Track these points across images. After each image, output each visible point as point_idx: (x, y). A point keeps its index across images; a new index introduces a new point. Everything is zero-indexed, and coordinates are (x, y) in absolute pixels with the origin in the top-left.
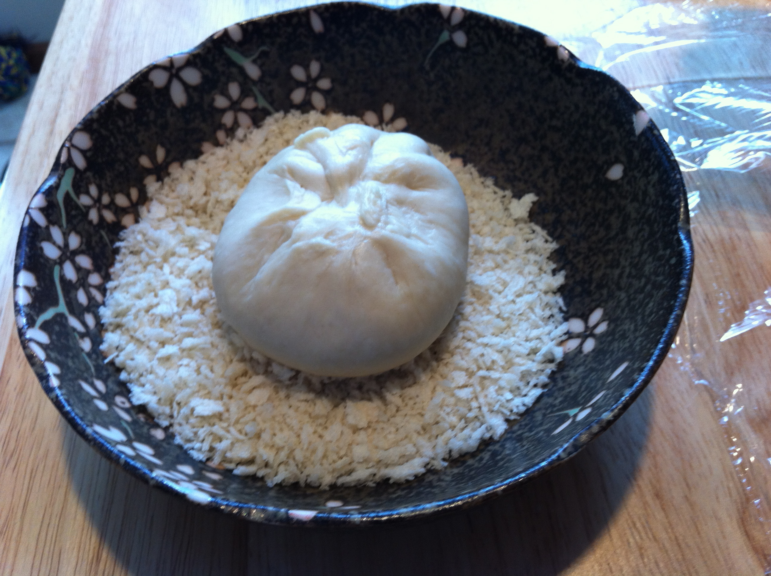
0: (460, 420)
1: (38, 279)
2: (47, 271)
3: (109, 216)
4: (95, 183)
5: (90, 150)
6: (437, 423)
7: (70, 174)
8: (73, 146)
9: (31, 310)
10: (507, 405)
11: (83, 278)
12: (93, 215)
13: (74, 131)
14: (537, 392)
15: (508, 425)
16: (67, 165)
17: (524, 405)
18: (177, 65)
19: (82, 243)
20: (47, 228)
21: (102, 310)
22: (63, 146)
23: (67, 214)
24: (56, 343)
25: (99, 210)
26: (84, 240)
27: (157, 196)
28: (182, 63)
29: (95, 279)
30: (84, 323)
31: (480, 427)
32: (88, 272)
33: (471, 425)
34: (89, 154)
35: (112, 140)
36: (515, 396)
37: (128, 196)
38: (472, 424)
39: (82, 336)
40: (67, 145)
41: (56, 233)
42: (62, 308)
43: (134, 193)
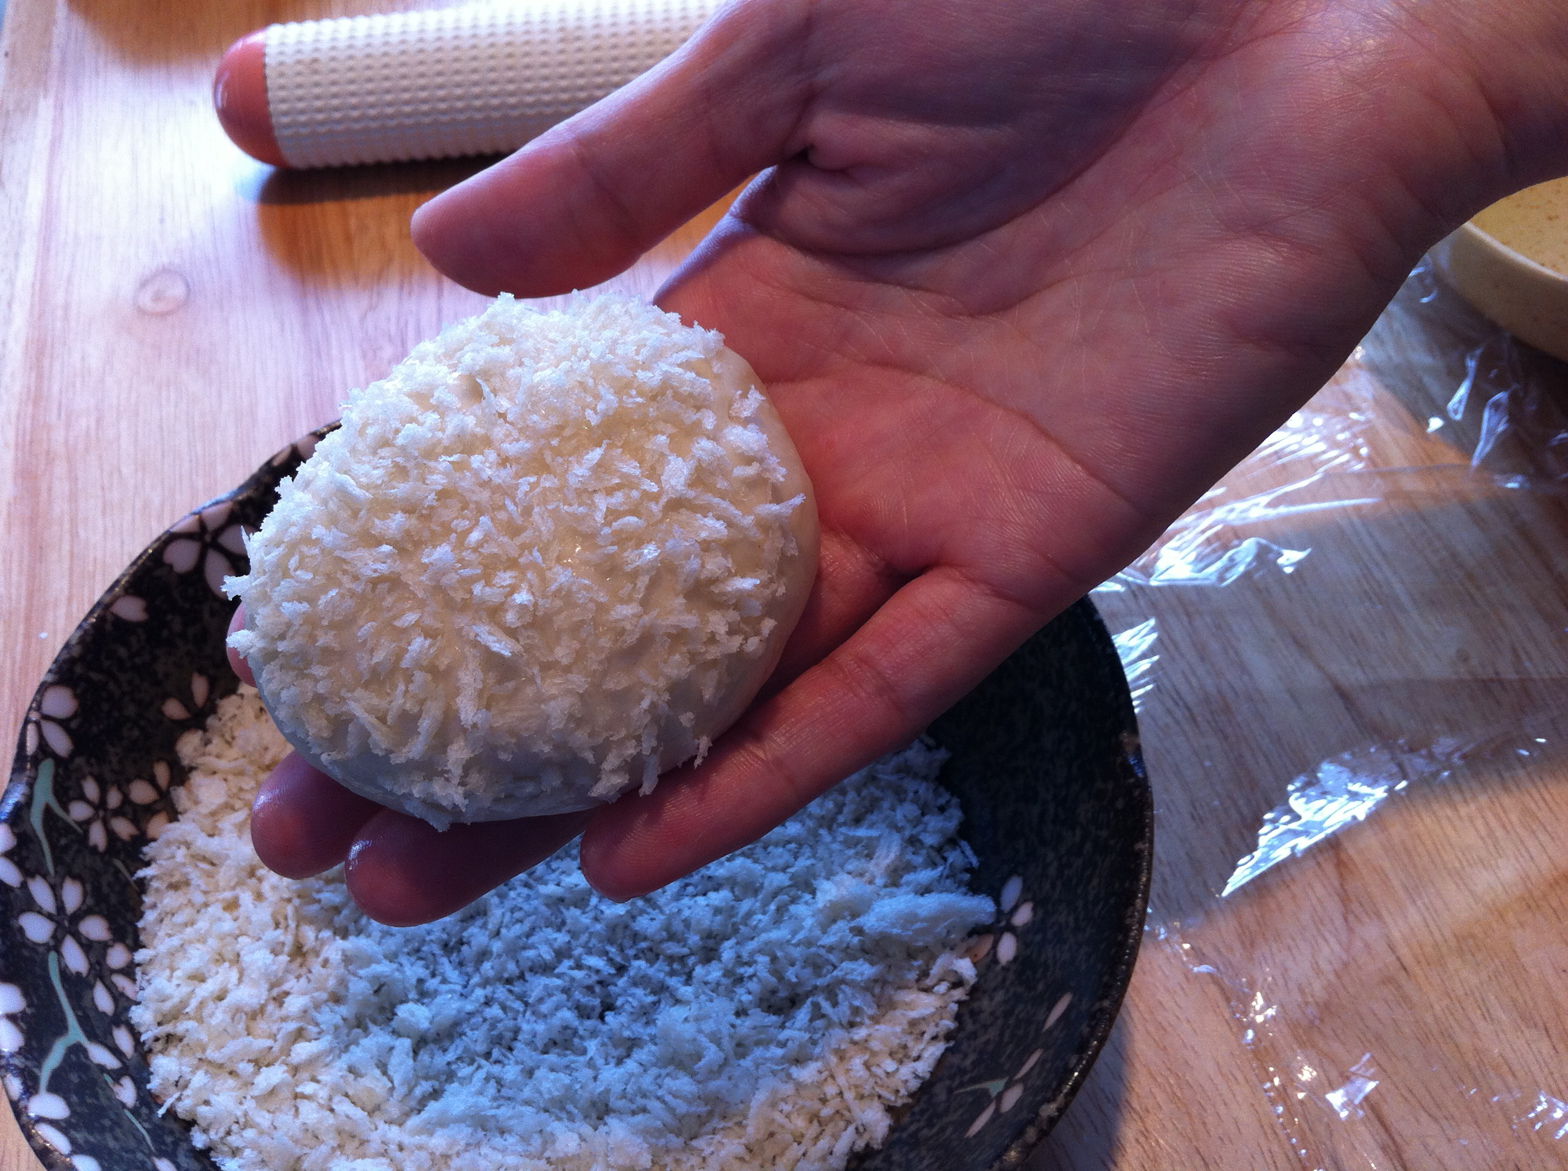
0: (811, 1122)
1: (26, 994)
2: (38, 970)
3: (123, 828)
4: (92, 774)
5: (75, 715)
6: (772, 1135)
7: (47, 768)
8: (47, 718)
9: (27, 1059)
10: (887, 1081)
11: (98, 963)
12: (97, 836)
13: (43, 688)
14: (936, 1050)
15: (892, 1117)
16: (40, 756)
17: (917, 1076)
18: (211, 526)
19: (85, 894)
20: (24, 885)
21: (137, 1014)
22: (27, 721)
23: (53, 847)
24: (79, 1109)
25: (106, 824)
26: (89, 887)
27: (200, 761)
28: (221, 521)
29: (117, 957)
30: (116, 1051)
31: (845, 1129)
32: (105, 946)
33: (829, 1130)
34: (74, 725)
35: (111, 686)
36: (901, 1062)
37: (152, 781)
38: (831, 1125)
39: (117, 1076)
40: (34, 716)
41: (40, 891)
42: (75, 1034)
43: (162, 772)
